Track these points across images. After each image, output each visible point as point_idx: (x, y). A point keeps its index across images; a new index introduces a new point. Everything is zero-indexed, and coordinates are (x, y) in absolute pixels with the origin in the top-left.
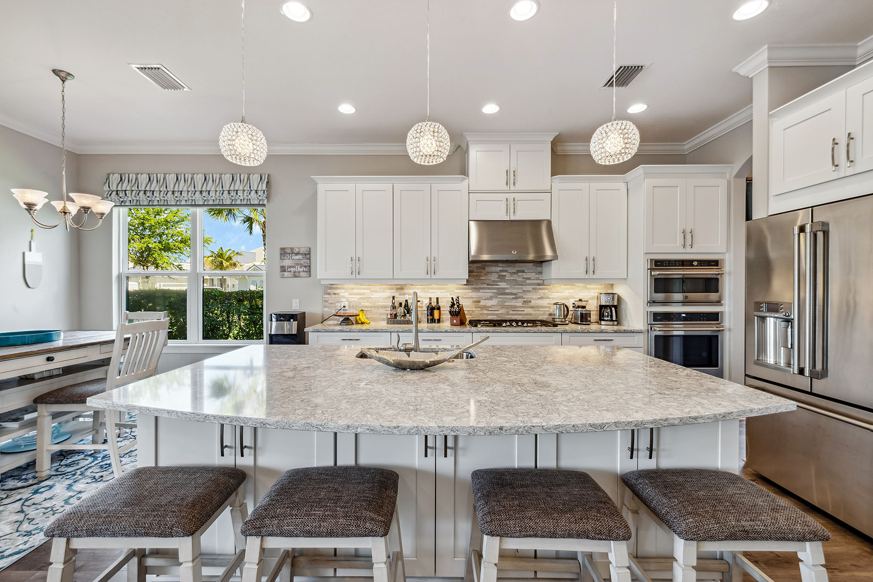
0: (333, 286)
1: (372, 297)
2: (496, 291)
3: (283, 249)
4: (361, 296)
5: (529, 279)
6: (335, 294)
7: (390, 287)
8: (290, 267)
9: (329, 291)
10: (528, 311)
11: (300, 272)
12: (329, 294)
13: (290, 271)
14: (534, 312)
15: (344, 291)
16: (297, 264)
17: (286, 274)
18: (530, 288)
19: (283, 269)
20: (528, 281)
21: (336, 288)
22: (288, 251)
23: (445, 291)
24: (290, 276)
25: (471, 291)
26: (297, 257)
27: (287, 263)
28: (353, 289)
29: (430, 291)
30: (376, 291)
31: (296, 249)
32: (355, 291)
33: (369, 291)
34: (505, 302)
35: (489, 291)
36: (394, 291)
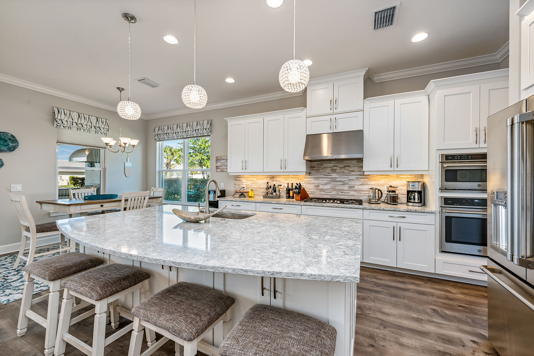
0: (239, 176)
1: (257, 182)
2: (330, 179)
3: (217, 157)
4: (252, 182)
5: (353, 171)
6: (240, 180)
7: (266, 176)
8: (220, 166)
9: (237, 179)
10: (352, 193)
11: (224, 169)
12: (237, 180)
13: (220, 169)
14: (357, 194)
15: (244, 179)
16: (223, 165)
17: (218, 170)
18: (353, 177)
19: (217, 167)
20: (352, 173)
21: (242, 177)
22: (219, 158)
23: (297, 179)
24: (220, 171)
25: (313, 179)
26: (223, 161)
27: (219, 164)
28: (248, 178)
29: (289, 179)
30: (260, 179)
31: (223, 157)
33: (256, 179)
34: (336, 187)
35: (325, 179)
36: (269, 179)
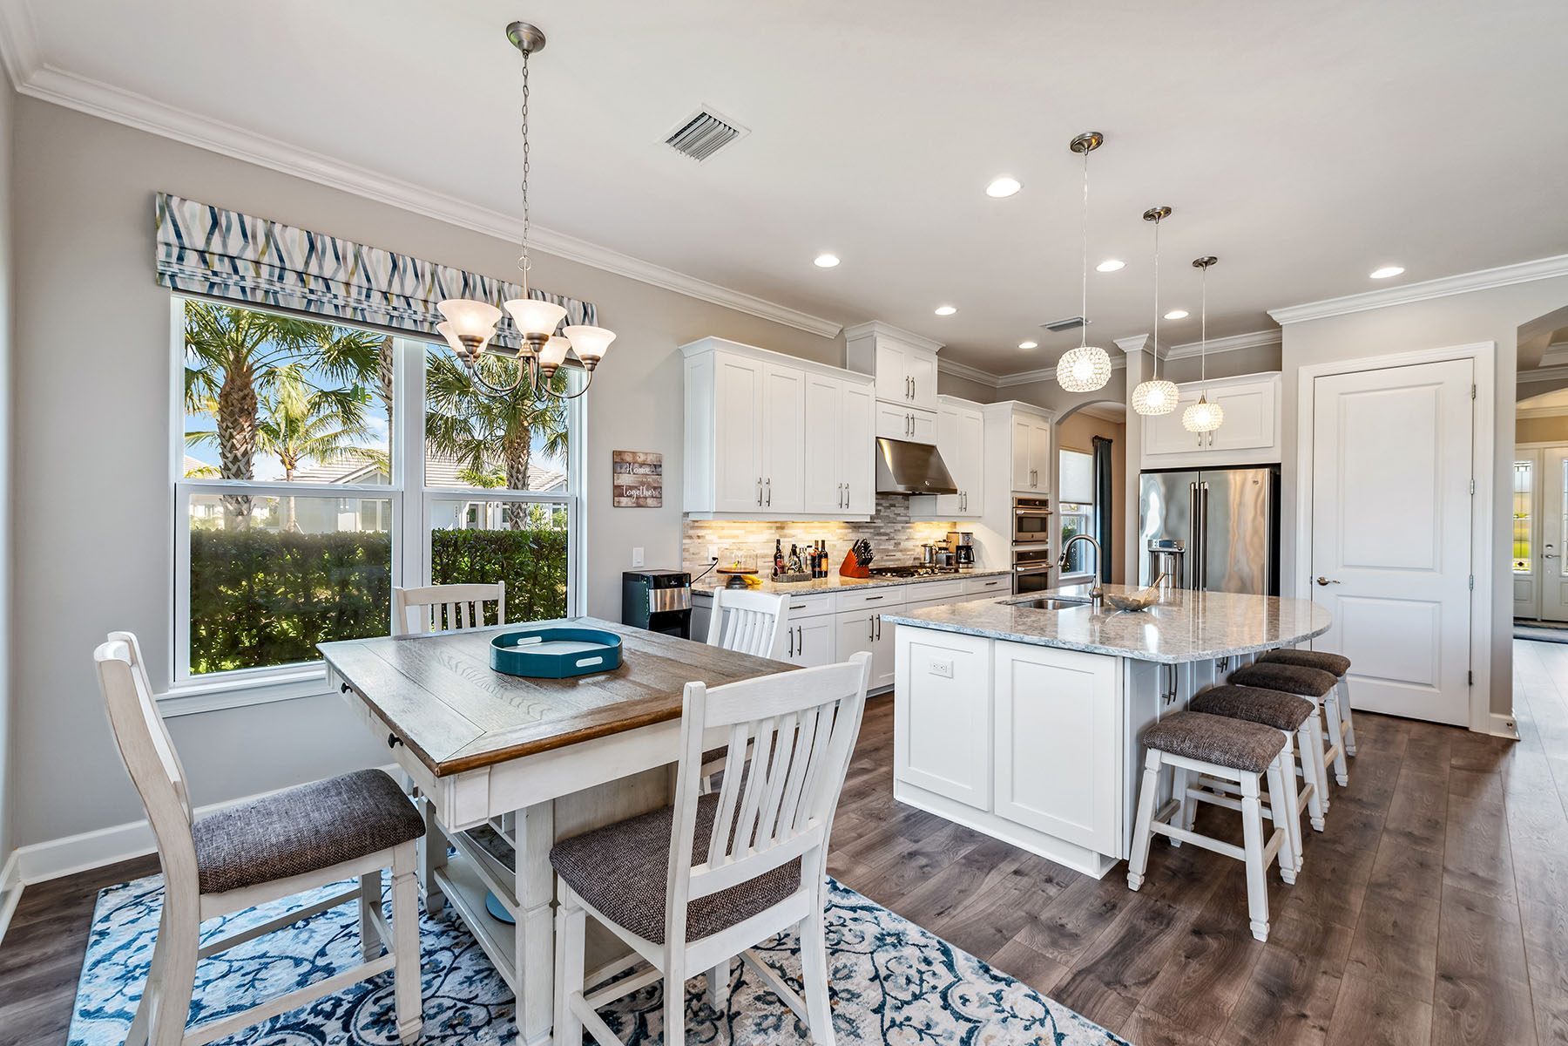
0: (696, 524)
1: (747, 540)
2: (872, 531)
3: (617, 454)
4: (734, 541)
5: (899, 515)
6: (699, 537)
7: (770, 525)
8: (631, 488)
9: (691, 532)
10: (899, 555)
11: (646, 498)
12: (691, 537)
13: (631, 496)
14: (903, 557)
15: (710, 531)
16: (642, 483)
17: (624, 501)
18: (899, 526)
19: (618, 491)
20: (899, 518)
21: (700, 528)
22: (628, 458)
23: (826, 531)
24: (630, 504)
25: (850, 530)
26: (642, 470)
27: (625, 480)
28: (723, 528)
29: (812, 531)
30: (752, 532)
31: (641, 455)
32: (726, 532)
33: (743, 532)
34: (880, 545)
35: (866, 530)
36: (773, 531)
